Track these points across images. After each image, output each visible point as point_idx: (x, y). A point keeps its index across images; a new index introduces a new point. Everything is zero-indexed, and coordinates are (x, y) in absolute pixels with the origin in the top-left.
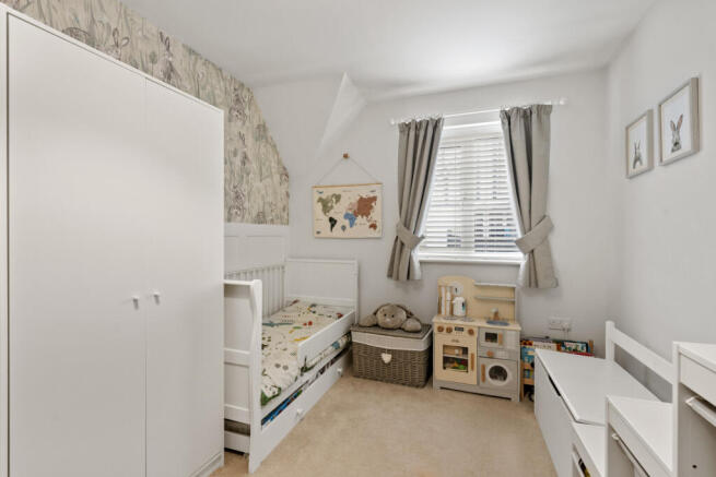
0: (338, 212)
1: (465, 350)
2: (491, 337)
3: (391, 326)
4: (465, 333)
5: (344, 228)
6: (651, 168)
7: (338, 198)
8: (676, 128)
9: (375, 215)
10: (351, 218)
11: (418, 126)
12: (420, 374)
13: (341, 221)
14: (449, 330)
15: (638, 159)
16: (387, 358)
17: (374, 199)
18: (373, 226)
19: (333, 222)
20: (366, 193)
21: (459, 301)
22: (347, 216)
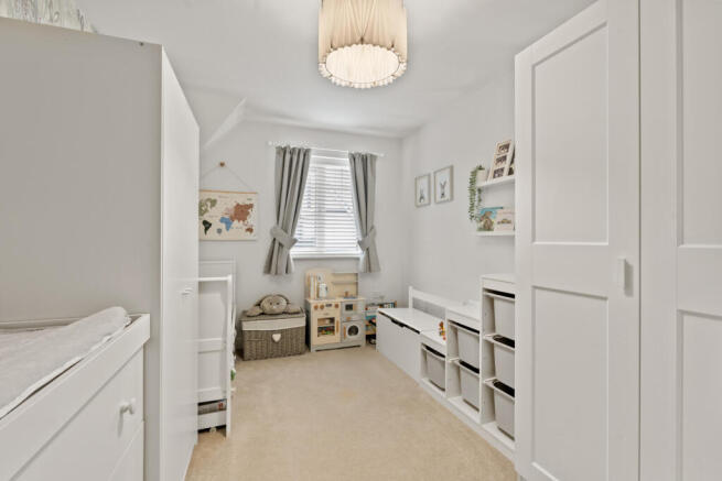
0: (214, 215)
1: (332, 320)
2: (349, 307)
3: (278, 311)
4: (333, 308)
5: (219, 231)
6: (429, 204)
7: (214, 203)
8: (443, 187)
9: (251, 220)
10: (228, 222)
11: (292, 151)
12: (302, 345)
13: (216, 224)
14: (322, 307)
15: (422, 198)
16: (277, 337)
17: (251, 206)
18: (250, 230)
19: (207, 225)
20: (242, 201)
21: (323, 286)
22: (222, 220)
